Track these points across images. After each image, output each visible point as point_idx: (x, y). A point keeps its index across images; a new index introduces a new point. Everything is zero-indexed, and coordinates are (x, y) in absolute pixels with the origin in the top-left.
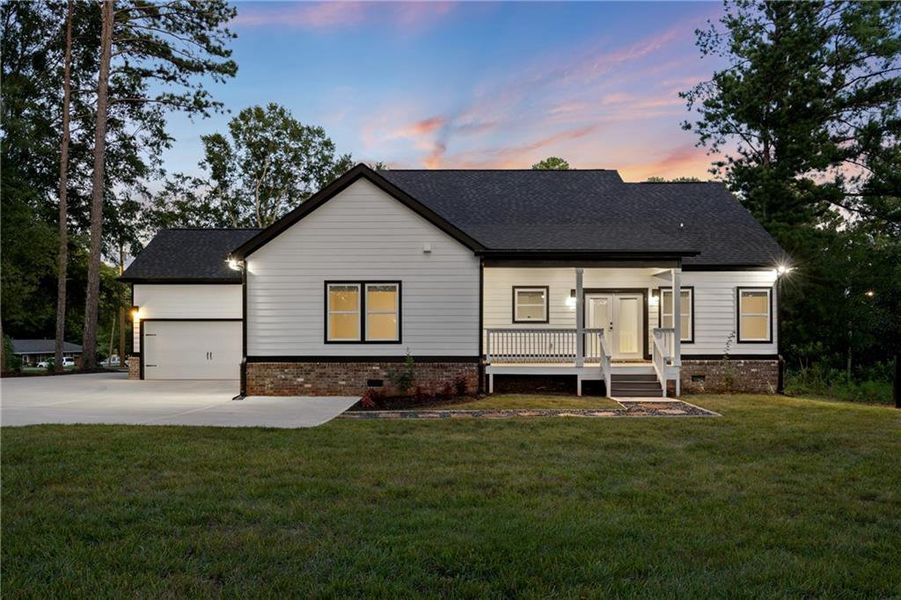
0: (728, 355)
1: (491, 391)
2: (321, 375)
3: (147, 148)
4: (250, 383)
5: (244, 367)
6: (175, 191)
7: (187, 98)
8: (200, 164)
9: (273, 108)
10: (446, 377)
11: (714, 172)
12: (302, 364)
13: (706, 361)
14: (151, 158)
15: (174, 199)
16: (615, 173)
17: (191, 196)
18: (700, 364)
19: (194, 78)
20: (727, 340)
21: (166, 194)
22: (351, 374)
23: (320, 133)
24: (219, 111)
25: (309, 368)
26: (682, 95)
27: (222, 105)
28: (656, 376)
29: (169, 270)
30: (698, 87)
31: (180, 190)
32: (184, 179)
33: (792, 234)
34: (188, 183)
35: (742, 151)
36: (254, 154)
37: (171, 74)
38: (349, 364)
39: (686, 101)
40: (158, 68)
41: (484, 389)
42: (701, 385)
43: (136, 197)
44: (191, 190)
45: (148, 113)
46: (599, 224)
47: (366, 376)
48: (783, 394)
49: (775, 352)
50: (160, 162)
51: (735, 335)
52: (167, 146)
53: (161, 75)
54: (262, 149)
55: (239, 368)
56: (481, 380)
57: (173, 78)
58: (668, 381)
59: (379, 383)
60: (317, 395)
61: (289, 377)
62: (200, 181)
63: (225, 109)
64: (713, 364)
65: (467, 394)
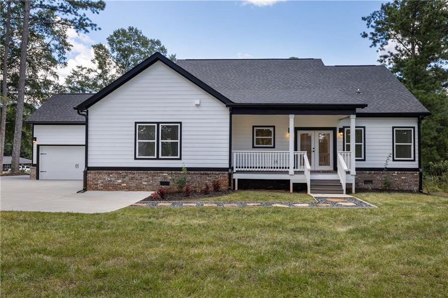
0: (386, 168)
1: (236, 189)
2: (132, 178)
3: (57, 51)
4: (89, 183)
5: (85, 173)
6: (78, 76)
7: (75, 21)
8: (92, 61)
9: (131, 29)
10: (209, 180)
11: (381, 61)
12: (121, 172)
13: (373, 172)
14: (58, 56)
15: (77, 80)
16: (320, 60)
17: (87, 78)
18: (369, 174)
19: (81, 11)
20: (386, 159)
21: (73, 77)
22: (150, 178)
23: (158, 43)
24: (94, 28)
25: (125, 174)
26: (364, 19)
27: (95, 25)
28: (339, 180)
29: (55, 117)
30: (374, 14)
31: (80, 75)
32: (83, 69)
33: (428, 96)
34: (85, 71)
35: (398, 48)
36: (122, 55)
37: (68, 9)
38: (149, 172)
39: (366, 22)
40: (60, 5)
41: (232, 187)
42: (370, 186)
43: (50, 78)
44: (87, 75)
45: (57, 31)
46: (307, 89)
47: (160, 179)
48: (422, 192)
49: (417, 166)
50: (64, 58)
51: (392, 156)
52: (69, 49)
53: (62, 9)
54: (126, 52)
55: (83, 174)
56: (230, 182)
57: (69, 11)
58: (346, 184)
59: (167, 183)
60: (129, 190)
61: (113, 179)
62: (91, 70)
63: (97, 27)
64: (377, 173)
65: (221, 191)
